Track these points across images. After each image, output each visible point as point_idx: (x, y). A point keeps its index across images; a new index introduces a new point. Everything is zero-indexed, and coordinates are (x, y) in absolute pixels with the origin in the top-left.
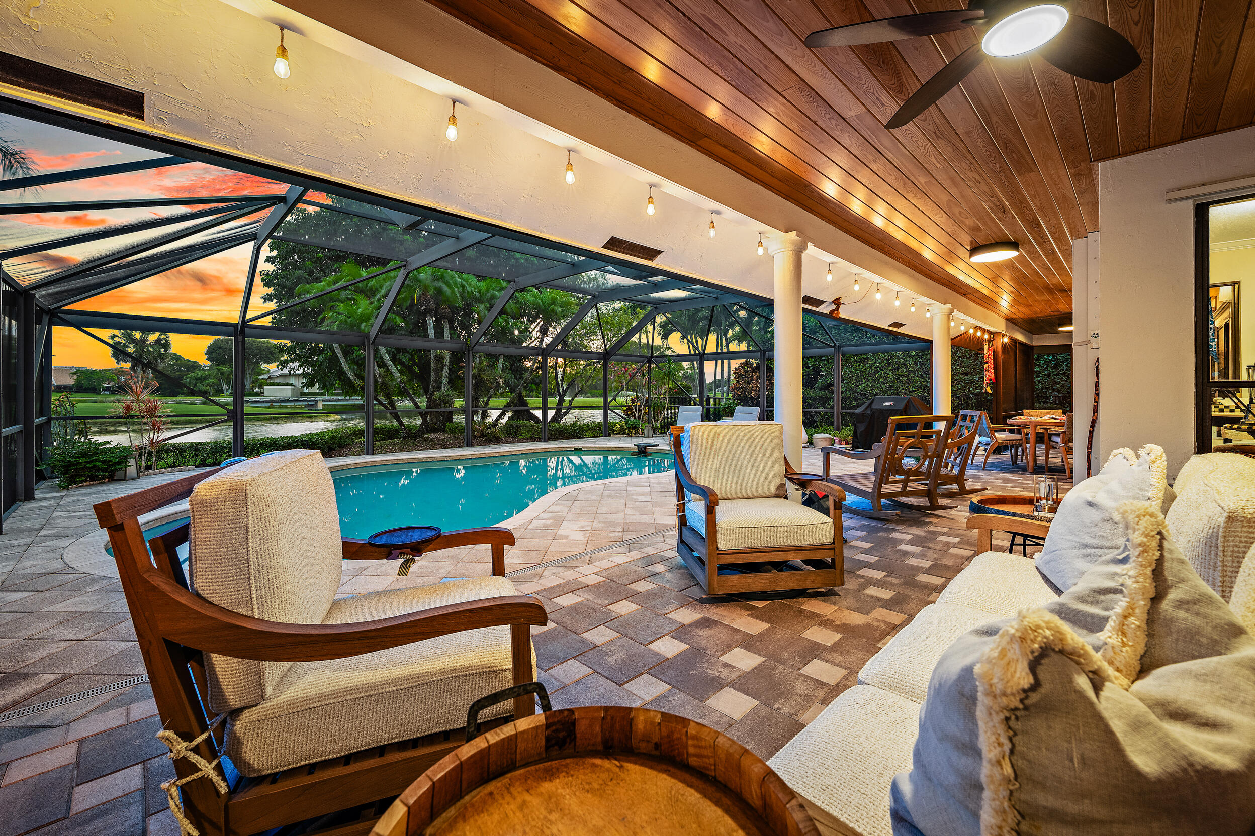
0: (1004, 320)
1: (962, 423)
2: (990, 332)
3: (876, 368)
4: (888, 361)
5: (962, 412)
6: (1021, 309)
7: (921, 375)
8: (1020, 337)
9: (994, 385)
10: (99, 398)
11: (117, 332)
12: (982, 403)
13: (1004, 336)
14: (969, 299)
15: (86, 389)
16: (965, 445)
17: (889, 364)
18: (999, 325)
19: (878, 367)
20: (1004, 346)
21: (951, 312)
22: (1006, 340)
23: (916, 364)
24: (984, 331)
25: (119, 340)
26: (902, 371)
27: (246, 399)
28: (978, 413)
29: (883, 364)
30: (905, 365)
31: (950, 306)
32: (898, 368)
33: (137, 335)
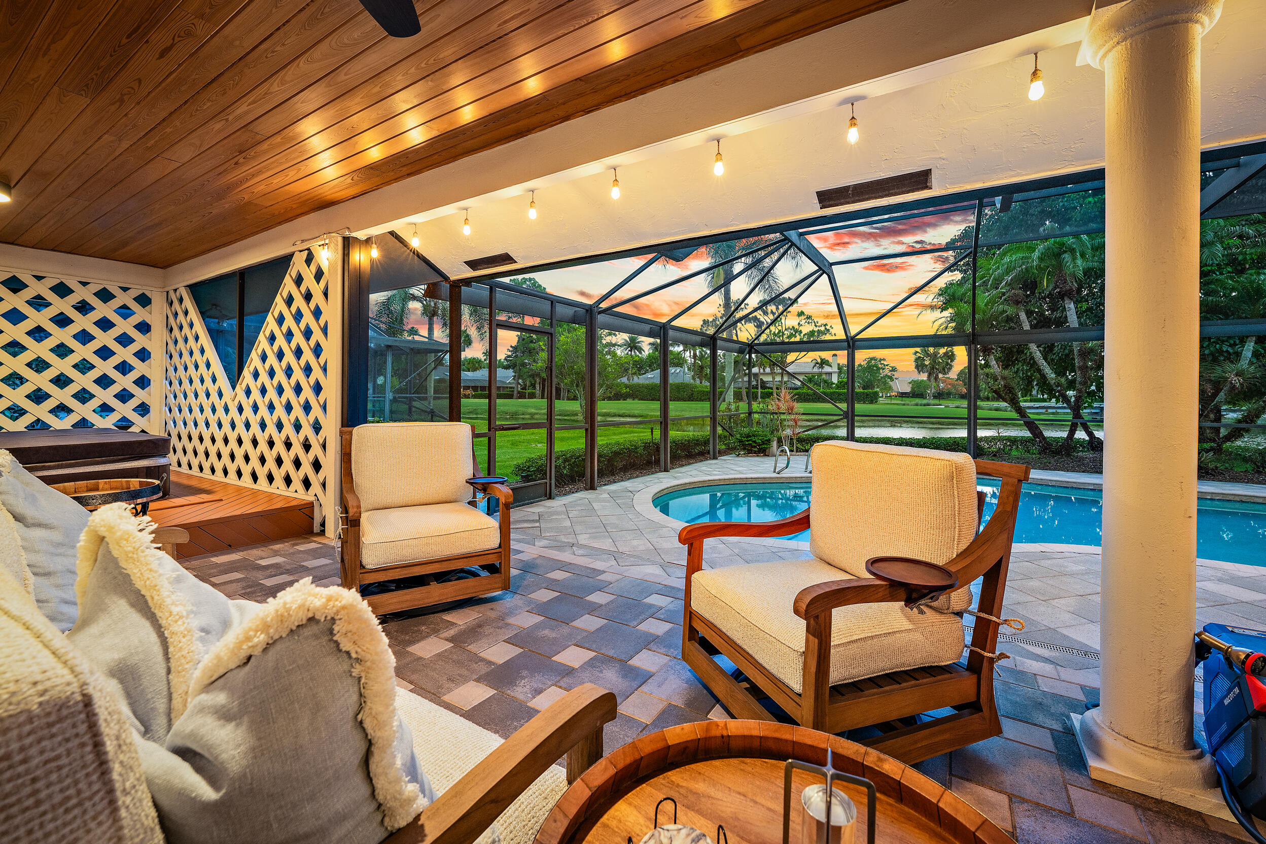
10: (925, 401)
11: (918, 349)
15: (917, 395)
25: (919, 355)
27: (979, 403)
33: (931, 350)
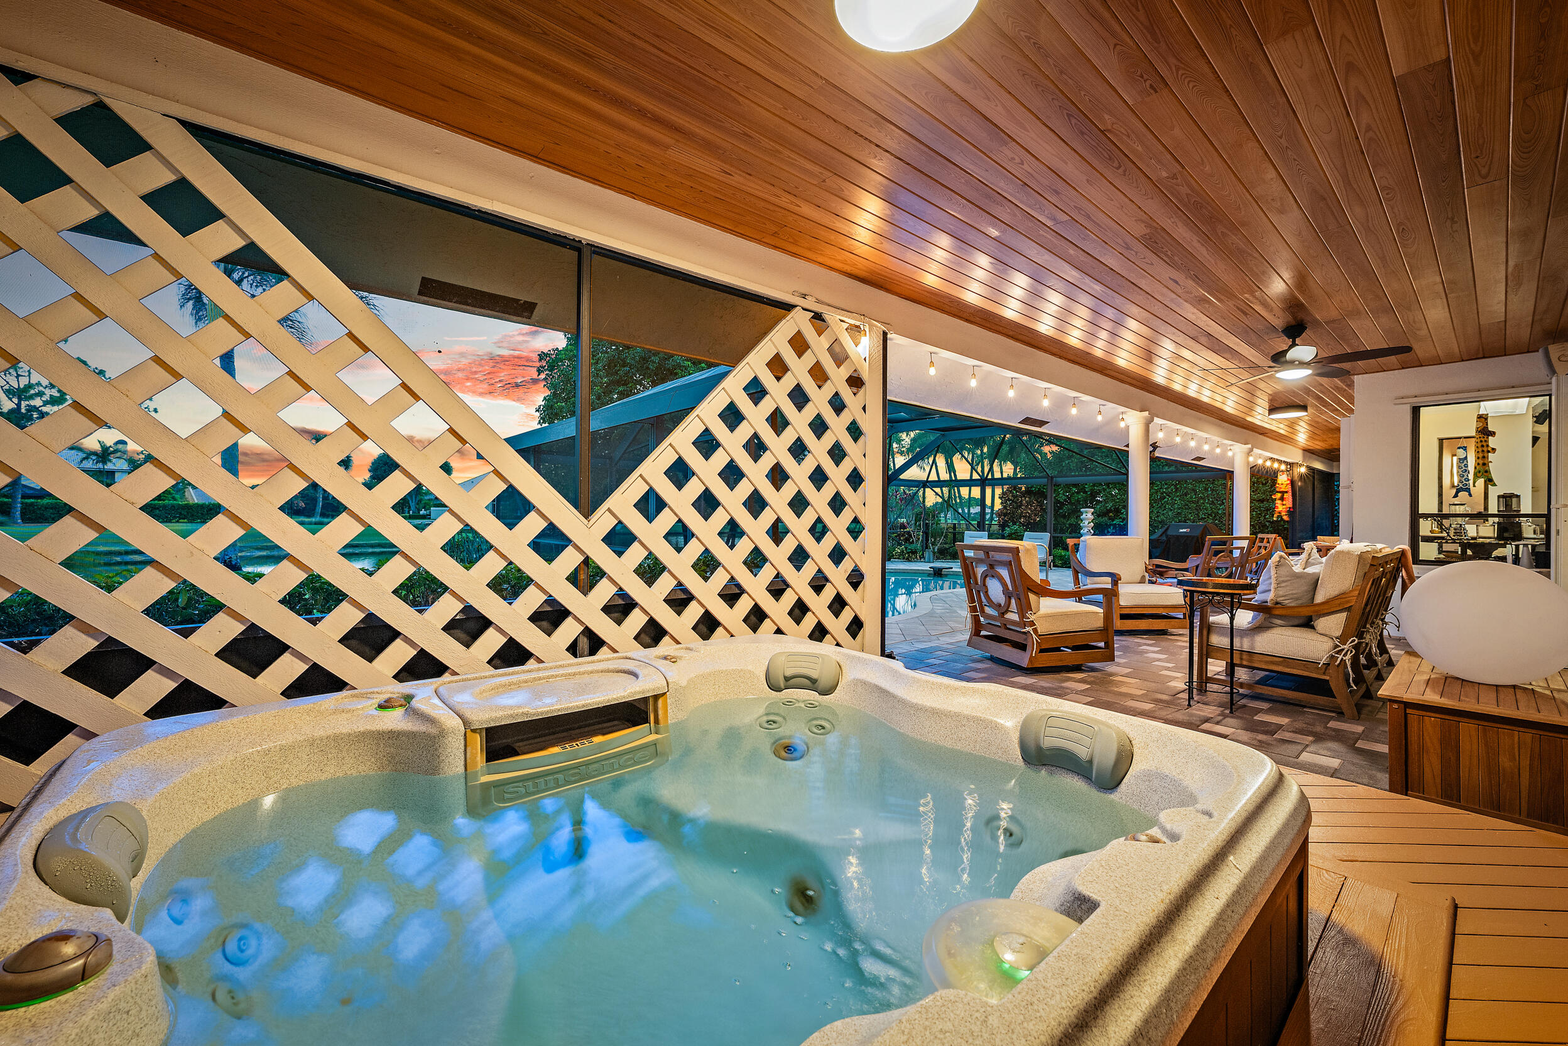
0: (1300, 452)
1: (1260, 544)
2: (1286, 463)
3: (1162, 493)
4: (1175, 486)
5: (1260, 536)
6: (1317, 443)
7: (1213, 501)
8: (1319, 465)
9: (1291, 512)
12: (1279, 528)
13: (1301, 465)
14: (1268, 437)
16: (1262, 561)
17: (1177, 489)
18: (1296, 456)
19: (1164, 492)
20: (1301, 476)
21: (1251, 450)
22: (1303, 470)
23: (1206, 489)
24: (1280, 462)
26: (1191, 498)
28: (1273, 536)
29: (1170, 490)
30: (1194, 490)
31: (1249, 446)
32: (1186, 495)
